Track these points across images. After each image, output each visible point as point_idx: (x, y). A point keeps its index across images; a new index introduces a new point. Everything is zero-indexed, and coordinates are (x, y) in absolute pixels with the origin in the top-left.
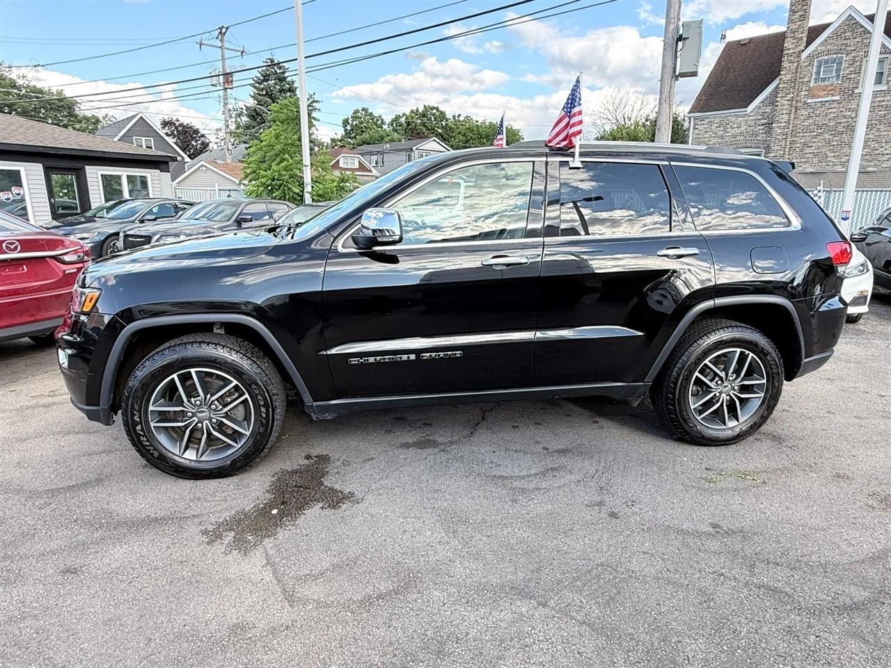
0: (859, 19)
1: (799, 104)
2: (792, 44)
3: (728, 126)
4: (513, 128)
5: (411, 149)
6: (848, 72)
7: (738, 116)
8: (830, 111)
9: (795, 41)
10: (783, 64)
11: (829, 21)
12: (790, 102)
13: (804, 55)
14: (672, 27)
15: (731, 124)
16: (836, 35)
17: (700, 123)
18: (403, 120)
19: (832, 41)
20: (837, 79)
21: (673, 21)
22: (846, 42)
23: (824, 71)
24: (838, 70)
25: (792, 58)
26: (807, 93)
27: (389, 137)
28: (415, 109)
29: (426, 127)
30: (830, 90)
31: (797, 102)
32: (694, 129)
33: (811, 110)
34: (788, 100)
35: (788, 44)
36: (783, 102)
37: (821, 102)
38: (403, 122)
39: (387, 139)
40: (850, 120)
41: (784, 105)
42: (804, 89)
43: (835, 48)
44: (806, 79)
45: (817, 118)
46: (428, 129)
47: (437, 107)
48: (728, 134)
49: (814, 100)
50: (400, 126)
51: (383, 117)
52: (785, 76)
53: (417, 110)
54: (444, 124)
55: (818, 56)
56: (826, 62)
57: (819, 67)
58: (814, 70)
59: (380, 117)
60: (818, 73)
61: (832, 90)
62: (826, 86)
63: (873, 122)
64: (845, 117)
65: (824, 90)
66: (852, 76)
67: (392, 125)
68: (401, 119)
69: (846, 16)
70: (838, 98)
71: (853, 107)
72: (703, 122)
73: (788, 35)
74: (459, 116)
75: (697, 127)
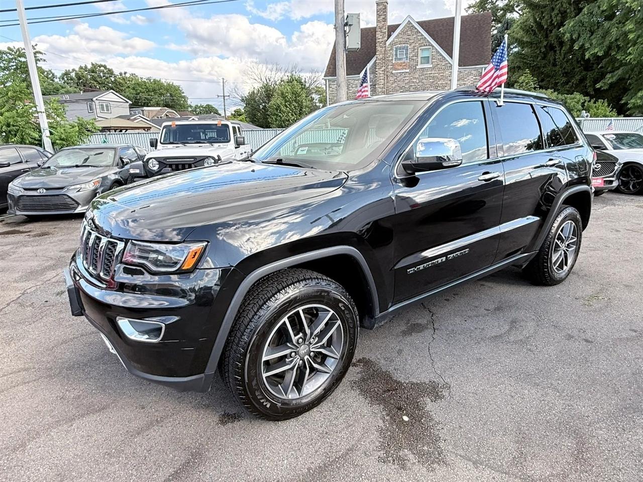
0: (413, 23)
1: (389, 74)
2: (381, 35)
3: (350, 86)
4: (174, 84)
5: (92, 100)
6: (412, 55)
7: (355, 80)
8: (405, 78)
9: (382, 34)
10: (377, 48)
11: (399, 23)
12: (383, 72)
13: (388, 43)
14: (340, 16)
15: (351, 85)
16: (403, 32)
17: (332, 84)
18: (73, 75)
19: (401, 36)
20: (407, 59)
21: (340, 12)
22: (408, 37)
23: (399, 54)
24: (407, 54)
25: (381, 45)
26: (392, 67)
27: (64, 89)
28: (83, 66)
29: (97, 81)
30: (403, 66)
31: (387, 72)
32: (329, 87)
33: (395, 78)
34: (383, 71)
35: (379, 35)
36: (380, 72)
37: (400, 73)
38: (74, 77)
39: (62, 91)
40: (416, 84)
41: (380, 74)
42: (390, 64)
43: (403, 40)
44: (390, 58)
45: (399, 83)
46: (99, 83)
47: (105, 65)
48: (351, 91)
49: (397, 72)
50: (71, 79)
51: (53, 71)
52: (379, 55)
53: (86, 67)
54: (113, 79)
55: (396, 44)
56: (400, 48)
57: (396, 51)
58: (394, 53)
59: (50, 71)
60: (396, 55)
61: (404, 66)
62: (401, 63)
63: (428, 86)
64: (413, 82)
65: (401, 66)
66: (414, 58)
67: (63, 79)
68: (71, 74)
69: (406, 22)
70: (408, 71)
71: (416, 76)
72: (334, 83)
73: (378, 29)
74: (125, 73)
75: (331, 86)
